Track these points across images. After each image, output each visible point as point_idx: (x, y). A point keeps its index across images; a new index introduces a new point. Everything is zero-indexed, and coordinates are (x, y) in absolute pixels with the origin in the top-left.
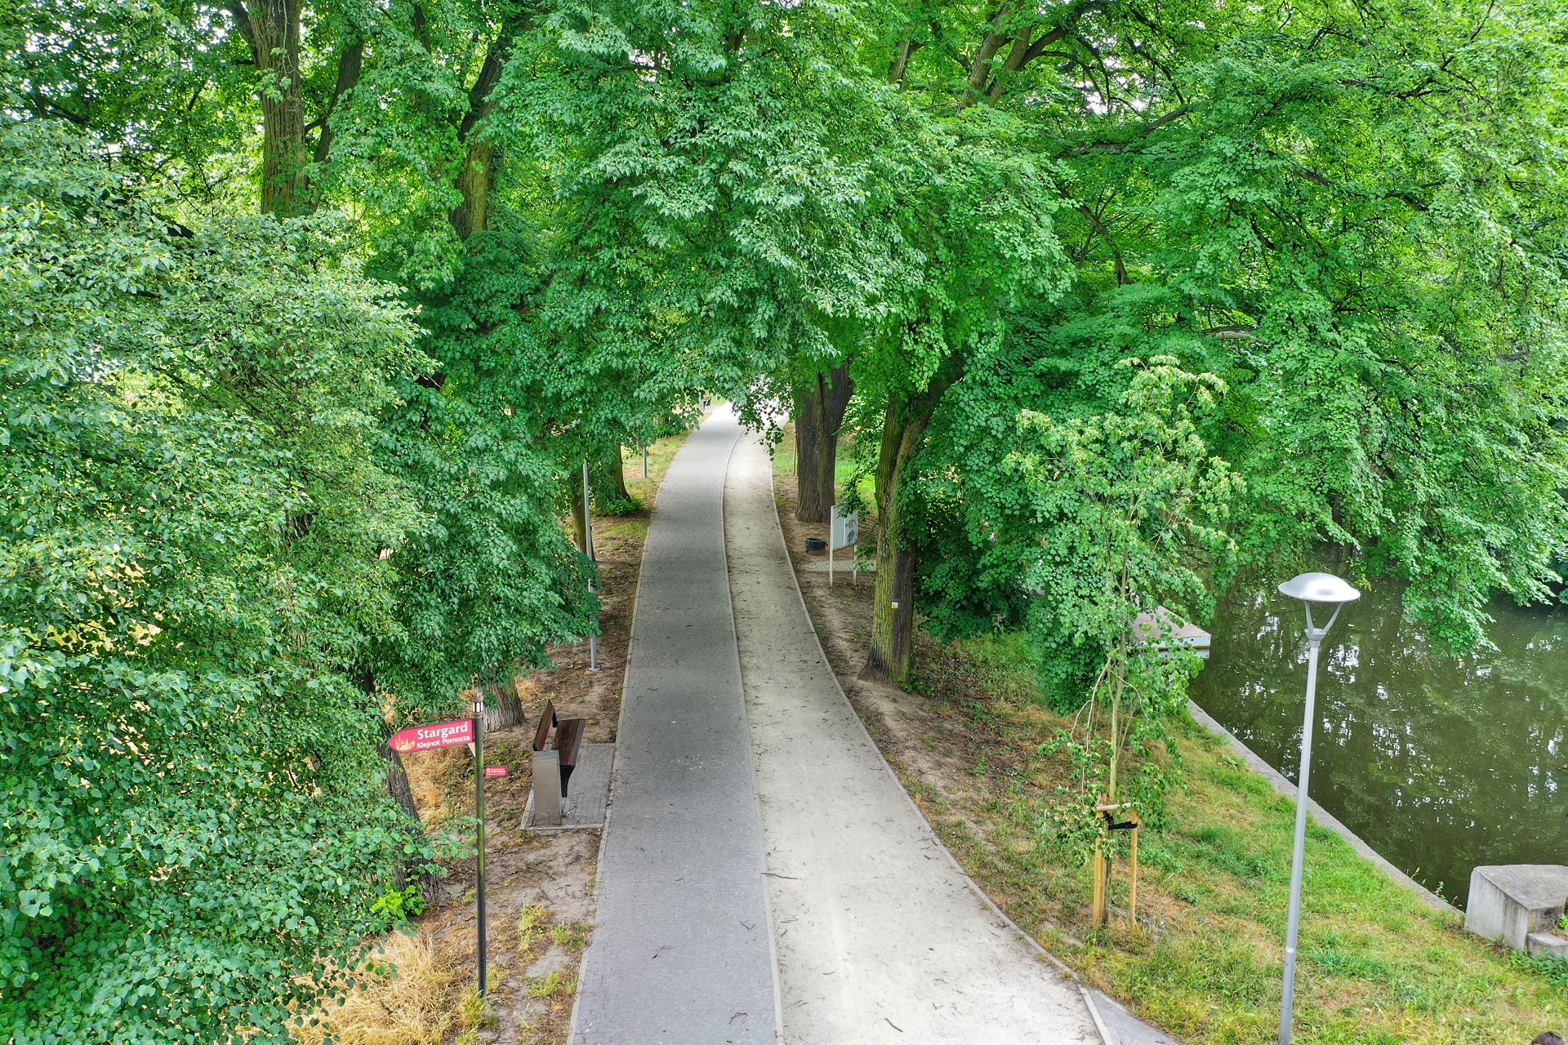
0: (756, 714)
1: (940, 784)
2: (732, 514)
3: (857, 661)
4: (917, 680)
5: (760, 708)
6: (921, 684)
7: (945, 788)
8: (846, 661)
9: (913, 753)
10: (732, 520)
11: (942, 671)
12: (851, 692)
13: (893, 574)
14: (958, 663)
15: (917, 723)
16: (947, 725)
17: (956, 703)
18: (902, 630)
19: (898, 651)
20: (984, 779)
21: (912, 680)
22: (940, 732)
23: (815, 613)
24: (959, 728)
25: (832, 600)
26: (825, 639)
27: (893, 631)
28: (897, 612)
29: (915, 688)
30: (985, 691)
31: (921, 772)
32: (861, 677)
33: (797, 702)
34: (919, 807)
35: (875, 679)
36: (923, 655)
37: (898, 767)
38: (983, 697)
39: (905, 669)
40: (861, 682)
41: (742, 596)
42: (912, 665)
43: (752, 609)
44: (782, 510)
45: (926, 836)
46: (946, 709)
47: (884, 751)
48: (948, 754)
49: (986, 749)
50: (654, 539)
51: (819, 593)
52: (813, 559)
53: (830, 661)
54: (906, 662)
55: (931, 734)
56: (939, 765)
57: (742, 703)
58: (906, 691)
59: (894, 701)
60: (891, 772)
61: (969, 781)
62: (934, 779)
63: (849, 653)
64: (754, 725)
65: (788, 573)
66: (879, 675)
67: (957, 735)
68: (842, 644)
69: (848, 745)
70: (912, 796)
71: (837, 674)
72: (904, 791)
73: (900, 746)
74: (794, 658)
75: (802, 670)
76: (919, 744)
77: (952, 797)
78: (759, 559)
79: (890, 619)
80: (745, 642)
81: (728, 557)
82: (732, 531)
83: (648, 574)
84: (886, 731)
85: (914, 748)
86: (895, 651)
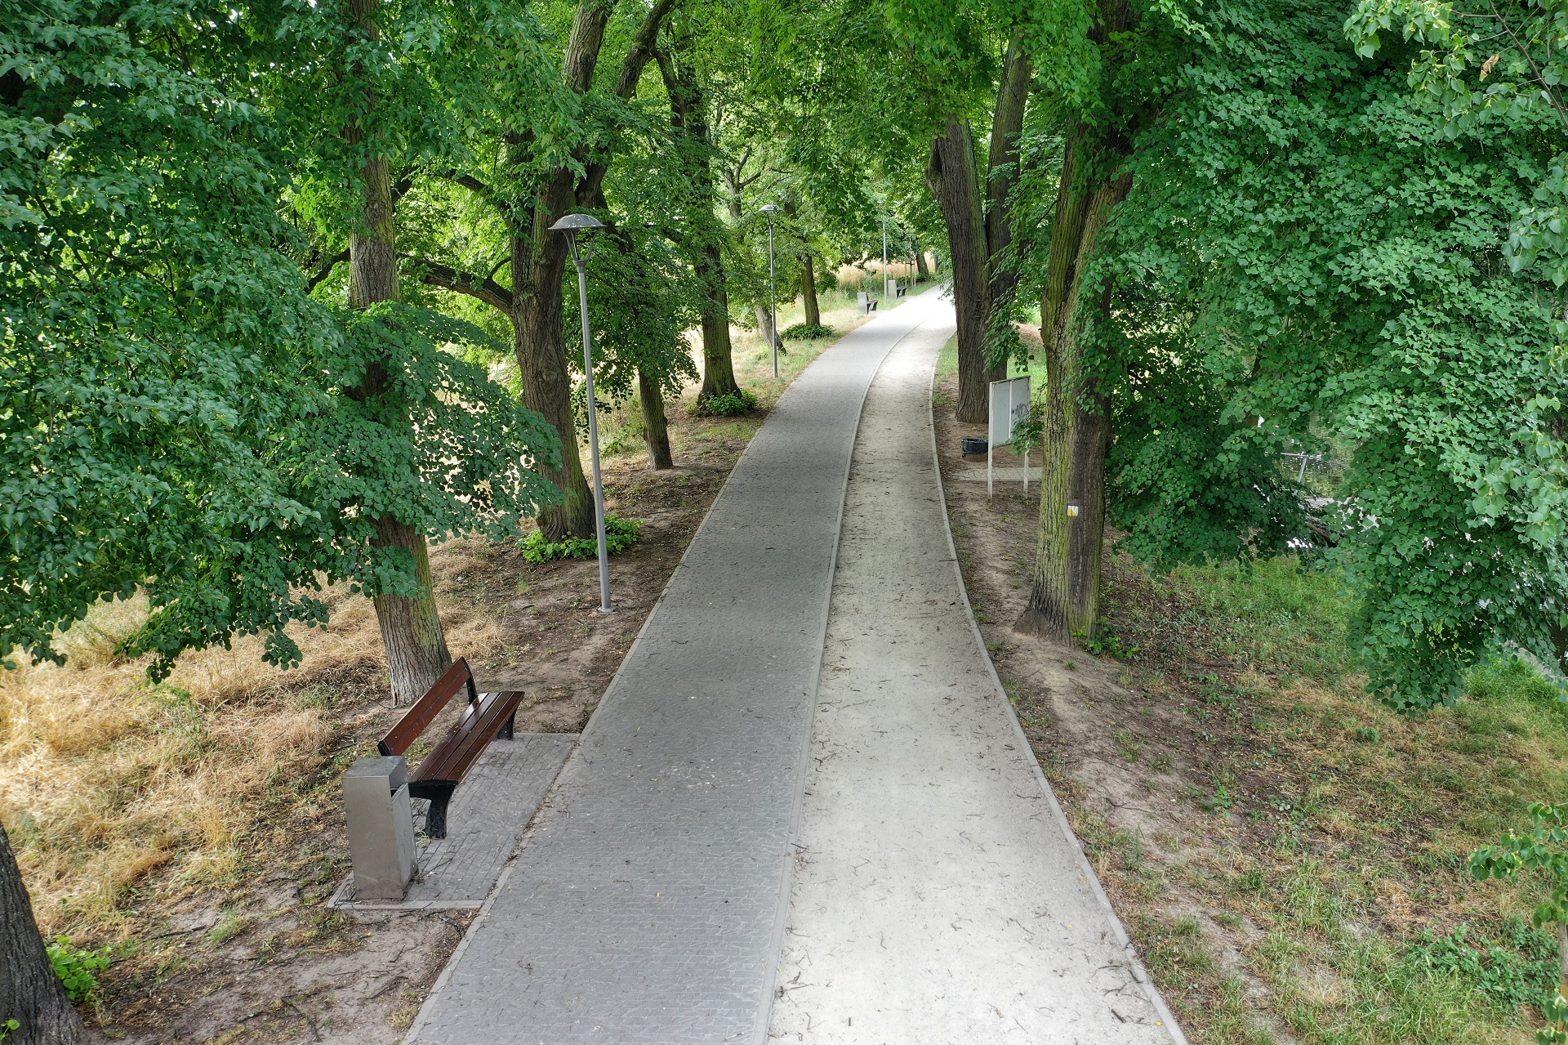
0: (834, 687)
1: (1148, 828)
2: (872, 414)
3: (1015, 602)
4: (1110, 633)
5: (844, 677)
6: (1116, 641)
7: (1157, 838)
8: (998, 603)
9: (1099, 765)
10: (869, 420)
11: (1152, 621)
12: (999, 653)
13: (1070, 459)
14: (1177, 609)
15: (1108, 708)
16: (1161, 712)
17: (1175, 672)
18: (1085, 553)
19: (1078, 586)
20: (1229, 817)
21: (1103, 634)
22: (1148, 724)
23: (962, 533)
24: (1181, 717)
25: (991, 517)
26: (970, 569)
27: (1071, 553)
28: (1076, 522)
29: (1106, 648)
30: (1222, 654)
31: (1112, 804)
32: (1018, 627)
33: (907, 668)
34: (1105, 884)
35: (1041, 632)
36: (1122, 597)
37: (1068, 792)
38: (1220, 662)
39: (1090, 615)
40: (1018, 636)
41: (860, 510)
42: (1102, 609)
43: (870, 527)
44: (939, 410)
45: (1117, 956)
46: (1158, 682)
47: (1045, 759)
48: (1161, 766)
49: (1232, 758)
50: (760, 439)
51: (971, 507)
52: (972, 465)
53: (973, 602)
54: (1091, 604)
55: (1133, 727)
56: (1146, 789)
57: (816, 667)
58: (1091, 651)
59: (1071, 668)
60: (1054, 803)
61: (1202, 821)
62: (1135, 820)
63: (1004, 592)
64: (824, 705)
65: (932, 482)
66: (1047, 624)
67: (1178, 729)
68: (995, 578)
69: (981, 747)
70: (1092, 858)
71: (981, 622)
72: (1077, 845)
73: (1076, 750)
74: (916, 596)
75: (926, 615)
76: (1110, 749)
77: (1171, 859)
78: (896, 464)
79: (1066, 534)
80: (847, 573)
81: (853, 461)
82: (868, 432)
83: (738, 481)
84: (1053, 721)
85: (1101, 755)
86: (1073, 587)
